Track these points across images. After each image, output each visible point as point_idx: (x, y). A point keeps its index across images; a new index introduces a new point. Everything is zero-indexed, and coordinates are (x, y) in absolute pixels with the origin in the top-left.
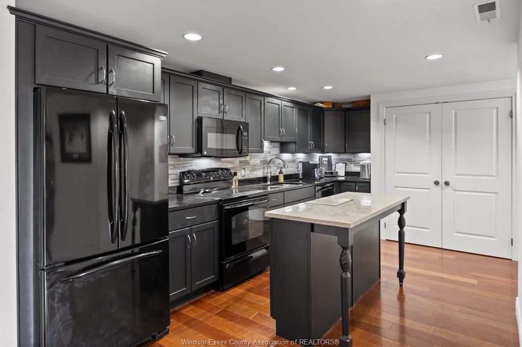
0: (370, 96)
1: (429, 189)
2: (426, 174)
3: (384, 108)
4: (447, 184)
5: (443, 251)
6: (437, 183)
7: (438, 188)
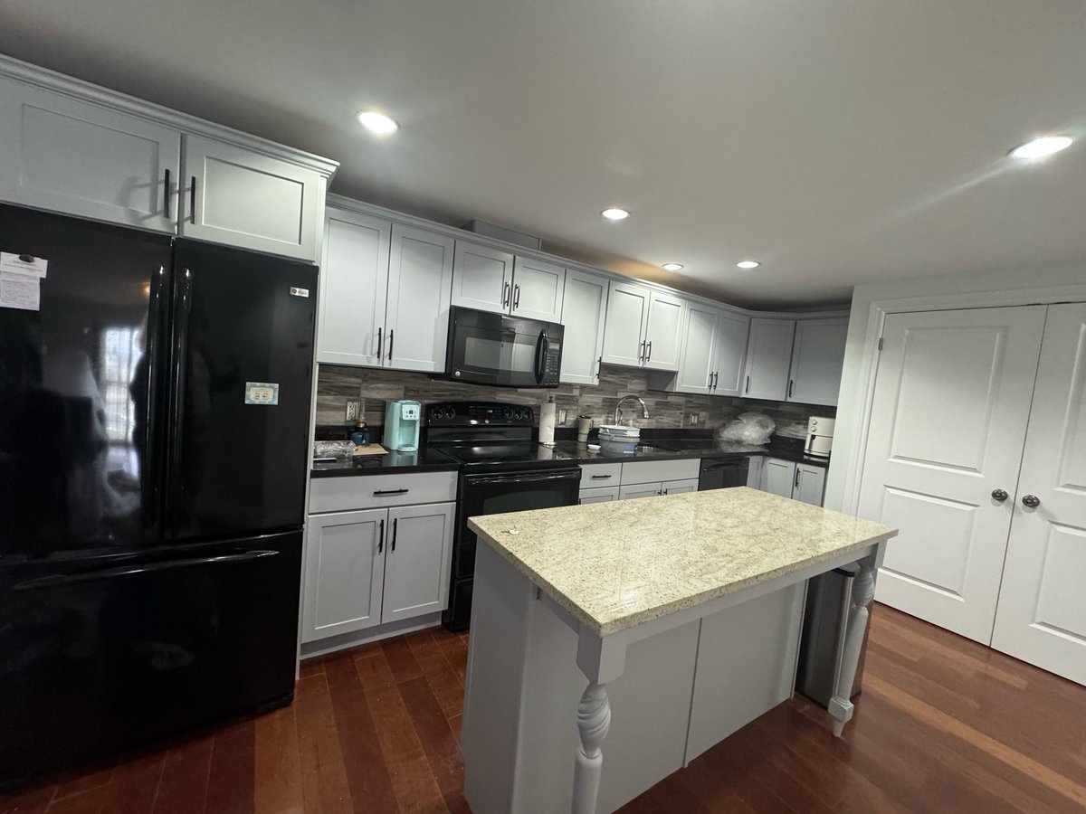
0: (851, 290)
1: (977, 506)
2: (974, 470)
3: (884, 314)
4: (1031, 503)
5: (993, 655)
6: (1000, 496)
7: (1003, 509)
